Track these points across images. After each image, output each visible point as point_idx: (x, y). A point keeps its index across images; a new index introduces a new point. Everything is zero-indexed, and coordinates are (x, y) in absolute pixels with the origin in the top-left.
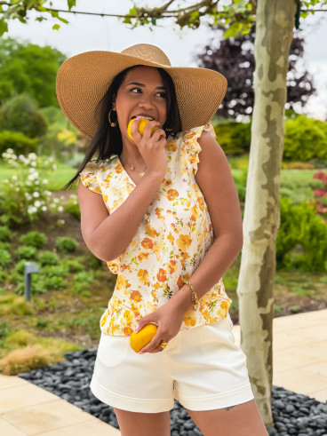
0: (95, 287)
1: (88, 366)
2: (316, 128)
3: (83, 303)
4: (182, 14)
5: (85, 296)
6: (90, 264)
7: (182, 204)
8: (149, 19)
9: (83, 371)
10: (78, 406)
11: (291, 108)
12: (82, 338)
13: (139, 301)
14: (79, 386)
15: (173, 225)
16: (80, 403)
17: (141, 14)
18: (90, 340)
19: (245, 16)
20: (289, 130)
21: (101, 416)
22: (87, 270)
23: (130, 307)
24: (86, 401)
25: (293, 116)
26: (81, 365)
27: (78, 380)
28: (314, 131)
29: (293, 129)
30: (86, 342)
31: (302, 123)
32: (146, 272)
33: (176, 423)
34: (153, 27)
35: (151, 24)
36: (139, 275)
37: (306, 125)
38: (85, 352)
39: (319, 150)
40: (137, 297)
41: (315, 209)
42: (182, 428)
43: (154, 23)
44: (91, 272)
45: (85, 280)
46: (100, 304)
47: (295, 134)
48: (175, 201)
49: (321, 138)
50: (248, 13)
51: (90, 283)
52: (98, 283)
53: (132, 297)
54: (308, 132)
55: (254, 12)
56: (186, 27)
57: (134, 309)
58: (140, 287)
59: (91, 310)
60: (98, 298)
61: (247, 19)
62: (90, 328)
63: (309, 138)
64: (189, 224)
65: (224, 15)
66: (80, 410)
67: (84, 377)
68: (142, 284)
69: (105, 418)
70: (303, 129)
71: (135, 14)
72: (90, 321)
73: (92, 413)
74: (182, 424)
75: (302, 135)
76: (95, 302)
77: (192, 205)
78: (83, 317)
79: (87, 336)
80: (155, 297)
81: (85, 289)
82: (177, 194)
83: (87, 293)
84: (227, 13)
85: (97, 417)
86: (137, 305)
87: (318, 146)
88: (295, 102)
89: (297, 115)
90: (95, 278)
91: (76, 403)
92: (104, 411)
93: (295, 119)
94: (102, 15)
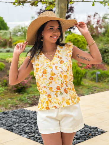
0: (5, 92)
1: (5, 116)
2: (78, 37)
3: (2, 97)
4: (32, 2)
5: (2, 95)
6: (3, 85)
7: (65, 65)
8: (22, 4)
9: (3, 118)
10: (3, 128)
11: (70, 31)
12: (2, 108)
13: (51, 97)
14: (2, 122)
15: (61, 72)
16: (3, 127)
17: (19, 2)
18: (5, 109)
19: (52, 3)
20: (69, 38)
21: (10, 130)
22: (2, 87)
23: (48, 100)
24: (5, 126)
25: (71, 33)
26: (3, 116)
27: (2, 121)
28: (78, 38)
29: (71, 38)
30: (4, 109)
31: (74, 36)
32: (52, 88)
33: (34, 130)
34: (23, 6)
35: (22, 5)
36: (50, 89)
37: (75, 37)
38: (3, 112)
39: (80, 45)
40: (50, 96)
41: (78, 64)
42: (36, 132)
43: (23, 5)
44: (4, 87)
45: (2, 90)
46: (7, 97)
47: (71, 40)
48: (63, 64)
49: (80, 41)
50: (53, 2)
51: (4, 91)
52: (6, 91)
53: (48, 97)
54: (76, 39)
55: (55, 2)
56: (33, 6)
57: (49, 100)
58: (50, 93)
59: (4, 100)
60: (6, 96)
61: (53, 4)
62: (5, 105)
63: (76, 41)
64: (66, 72)
65: (46, 2)
66: (3, 129)
67: (4, 120)
68: (51, 92)
69: (12, 131)
70: (74, 38)
71: (17, 2)
72: (5, 103)
73: (7, 129)
74: (36, 131)
75: (74, 40)
76: (6, 97)
77: (68, 66)
78: (2, 102)
79: (4, 108)
80: (57, 95)
81: (2, 93)
82: (63, 62)
83: (3, 94)
84: (47, 2)
85: (9, 131)
86: (50, 99)
87: (79, 44)
88: (71, 29)
89: (72, 33)
90: (5, 89)
91: (2, 127)
92: (11, 129)
93: (71, 34)
94: (6, 2)
